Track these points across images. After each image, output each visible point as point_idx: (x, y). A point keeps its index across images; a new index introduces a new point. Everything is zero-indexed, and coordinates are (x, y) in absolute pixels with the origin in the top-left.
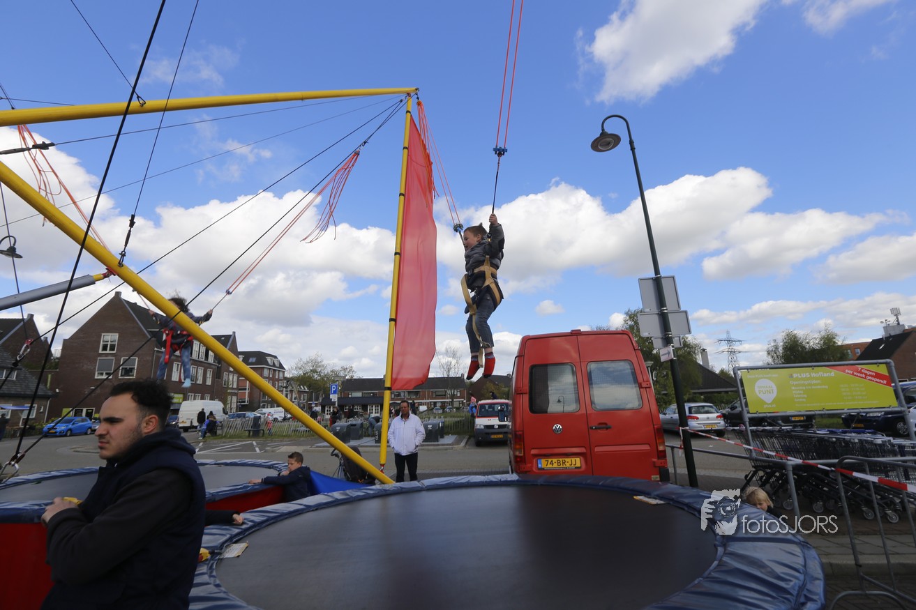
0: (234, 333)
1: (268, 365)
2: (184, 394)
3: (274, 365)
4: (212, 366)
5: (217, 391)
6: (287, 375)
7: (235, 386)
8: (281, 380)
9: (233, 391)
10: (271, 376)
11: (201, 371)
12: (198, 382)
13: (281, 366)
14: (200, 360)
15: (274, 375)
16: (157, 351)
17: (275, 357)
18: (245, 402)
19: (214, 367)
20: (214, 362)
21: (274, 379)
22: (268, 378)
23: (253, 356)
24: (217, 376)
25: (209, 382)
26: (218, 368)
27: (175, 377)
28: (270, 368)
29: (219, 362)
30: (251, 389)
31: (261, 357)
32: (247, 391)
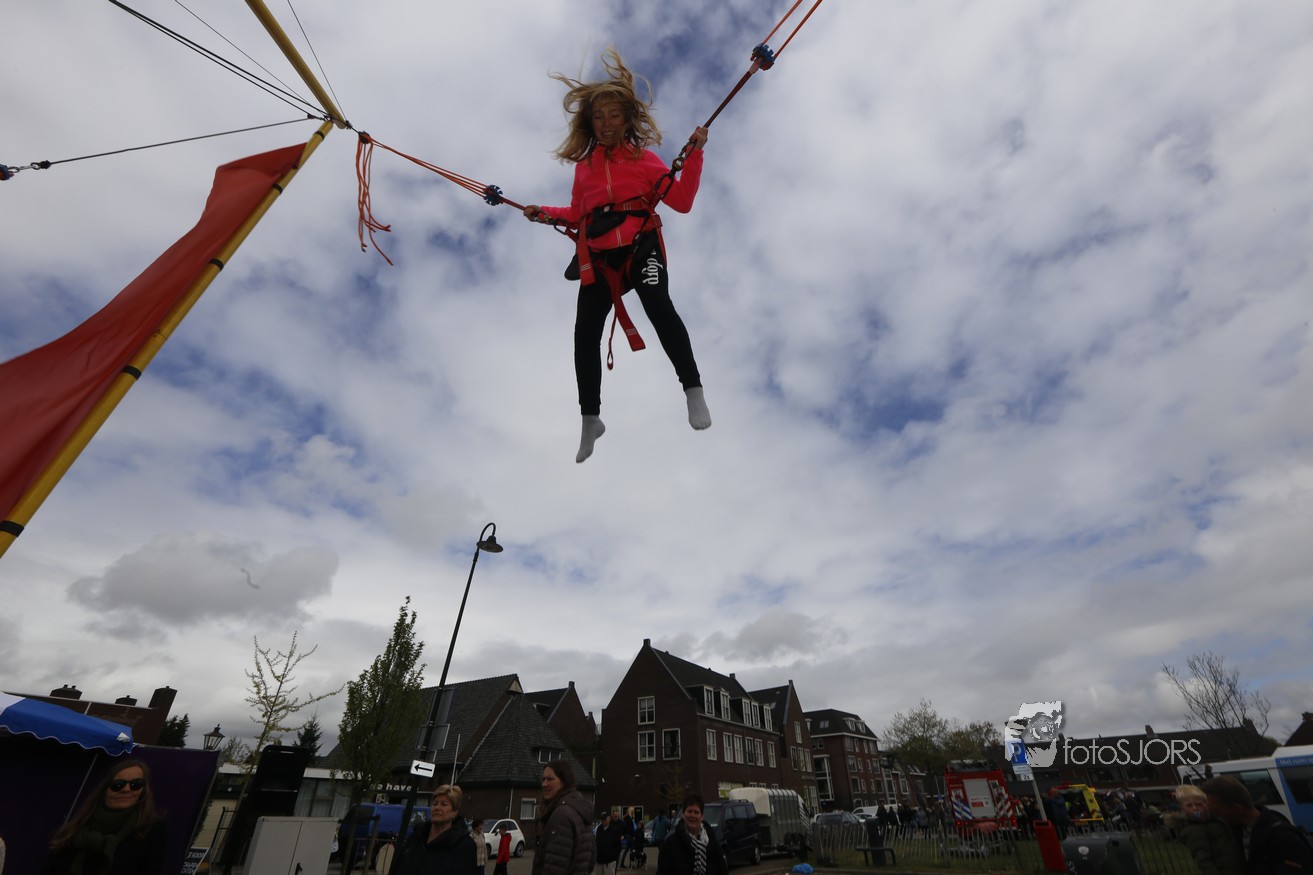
0: (791, 682)
1: (850, 731)
3: (858, 731)
4: (773, 737)
5: (786, 777)
6: (881, 747)
7: (810, 770)
8: (873, 756)
9: (808, 777)
10: (857, 750)
11: (759, 747)
12: (759, 764)
13: (869, 732)
14: (755, 727)
15: (862, 749)
16: (701, 717)
17: (856, 717)
18: (828, 796)
19: (775, 738)
20: (774, 729)
21: (862, 754)
22: (854, 753)
23: (824, 720)
24: (782, 752)
25: (773, 765)
26: (781, 738)
27: (728, 758)
28: (853, 738)
29: (781, 730)
30: (832, 774)
31: (836, 718)
32: (828, 778)
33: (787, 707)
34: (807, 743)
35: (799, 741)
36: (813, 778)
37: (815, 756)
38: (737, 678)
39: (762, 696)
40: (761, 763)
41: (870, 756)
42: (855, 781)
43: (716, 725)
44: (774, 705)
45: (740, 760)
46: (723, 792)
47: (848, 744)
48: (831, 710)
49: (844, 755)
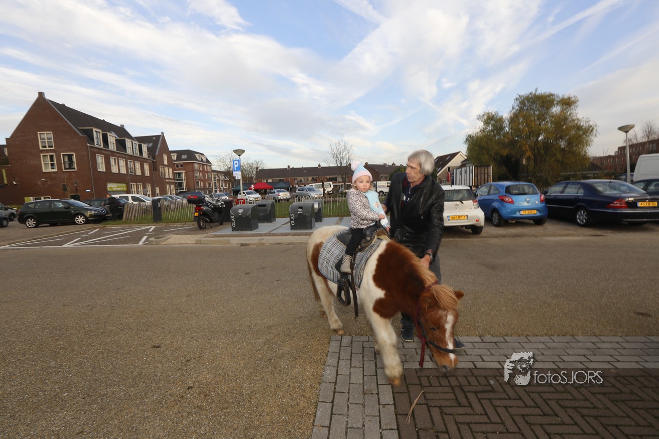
0: (162, 133)
1: (198, 161)
2: (126, 183)
3: (202, 160)
4: (148, 161)
5: (155, 181)
6: (214, 168)
7: (171, 177)
8: (209, 172)
9: (170, 181)
10: (201, 169)
11: (138, 165)
12: (137, 174)
13: (208, 161)
14: (135, 155)
15: (204, 169)
16: (91, 147)
17: (202, 154)
18: (183, 189)
19: (149, 161)
20: (149, 157)
21: (203, 171)
22: (199, 171)
23: (184, 154)
24: (154, 168)
25: (147, 173)
26: (153, 162)
27: (114, 170)
28: (199, 163)
29: (154, 158)
30: (187, 179)
31: (191, 154)
32: (184, 181)
33: (159, 146)
34: (171, 164)
35: (166, 163)
36: (173, 181)
37: (175, 172)
38: (126, 128)
39: (142, 140)
40: (139, 173)
41: (207, 172)
42: (198, 182)
43: (105, 152)
44: (150, 145)
45: (123, 171)
46: (110, 188)
47: (196, 166)
48: (189, 150)
49: (193, 171)
